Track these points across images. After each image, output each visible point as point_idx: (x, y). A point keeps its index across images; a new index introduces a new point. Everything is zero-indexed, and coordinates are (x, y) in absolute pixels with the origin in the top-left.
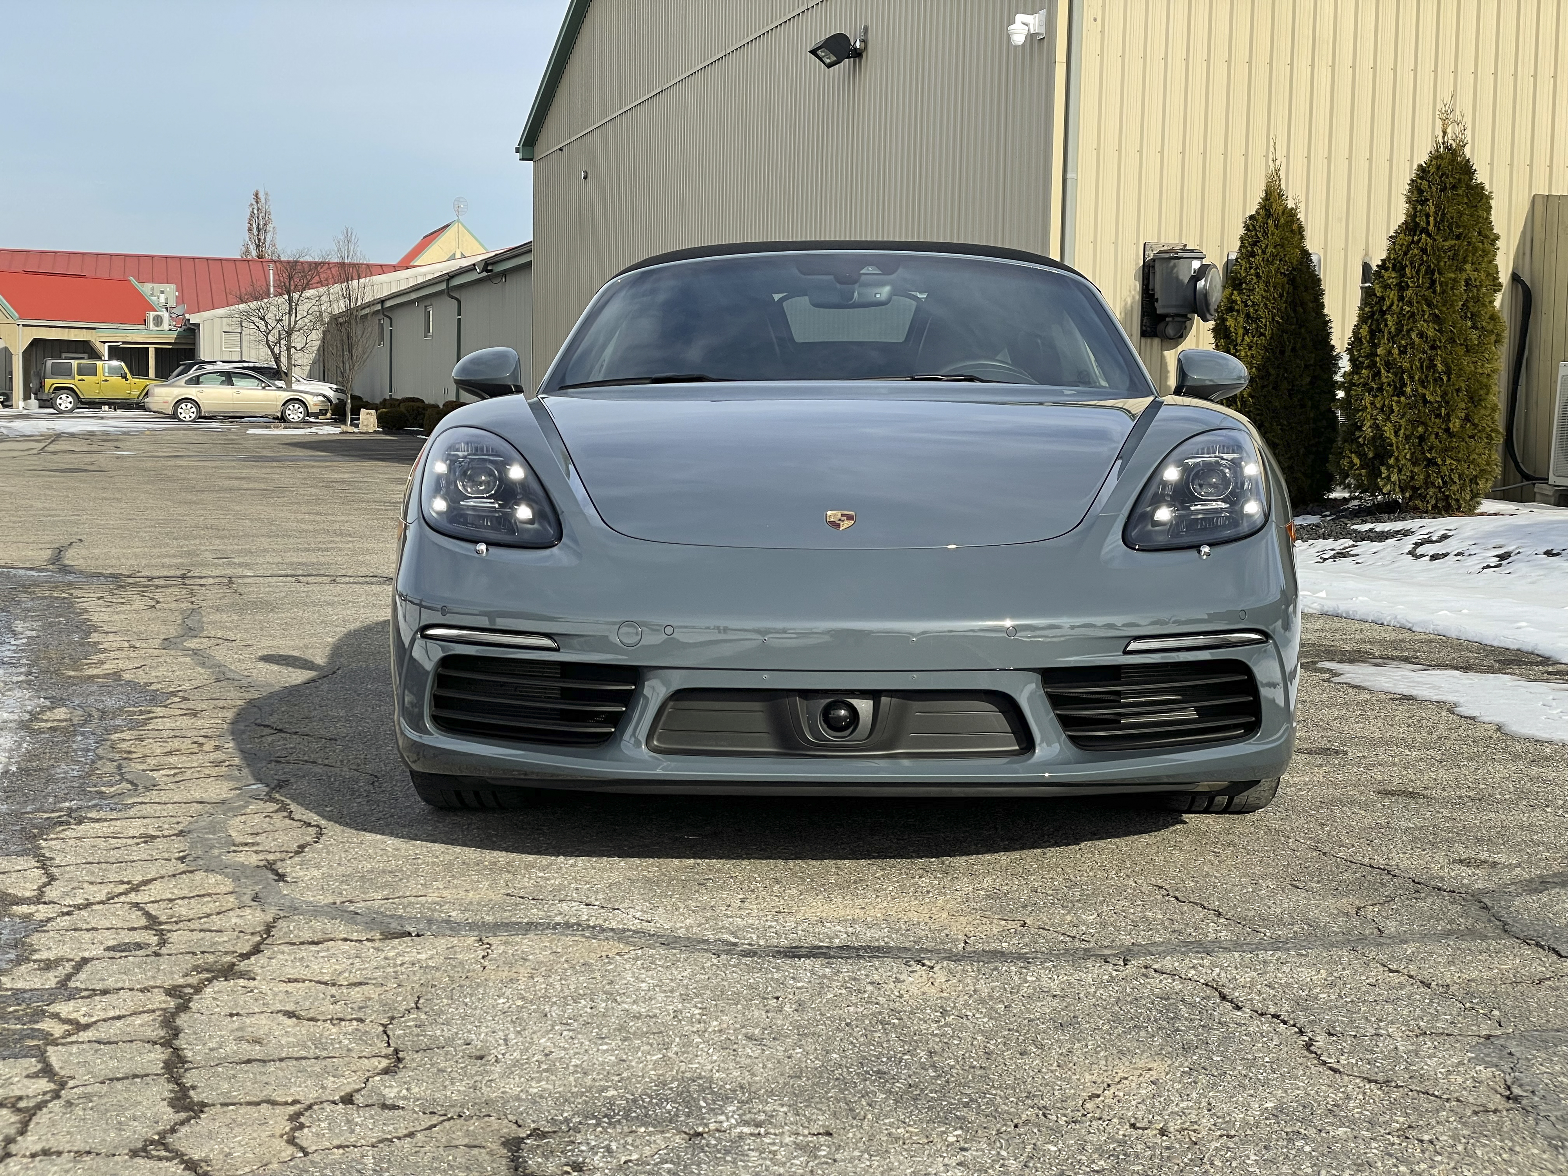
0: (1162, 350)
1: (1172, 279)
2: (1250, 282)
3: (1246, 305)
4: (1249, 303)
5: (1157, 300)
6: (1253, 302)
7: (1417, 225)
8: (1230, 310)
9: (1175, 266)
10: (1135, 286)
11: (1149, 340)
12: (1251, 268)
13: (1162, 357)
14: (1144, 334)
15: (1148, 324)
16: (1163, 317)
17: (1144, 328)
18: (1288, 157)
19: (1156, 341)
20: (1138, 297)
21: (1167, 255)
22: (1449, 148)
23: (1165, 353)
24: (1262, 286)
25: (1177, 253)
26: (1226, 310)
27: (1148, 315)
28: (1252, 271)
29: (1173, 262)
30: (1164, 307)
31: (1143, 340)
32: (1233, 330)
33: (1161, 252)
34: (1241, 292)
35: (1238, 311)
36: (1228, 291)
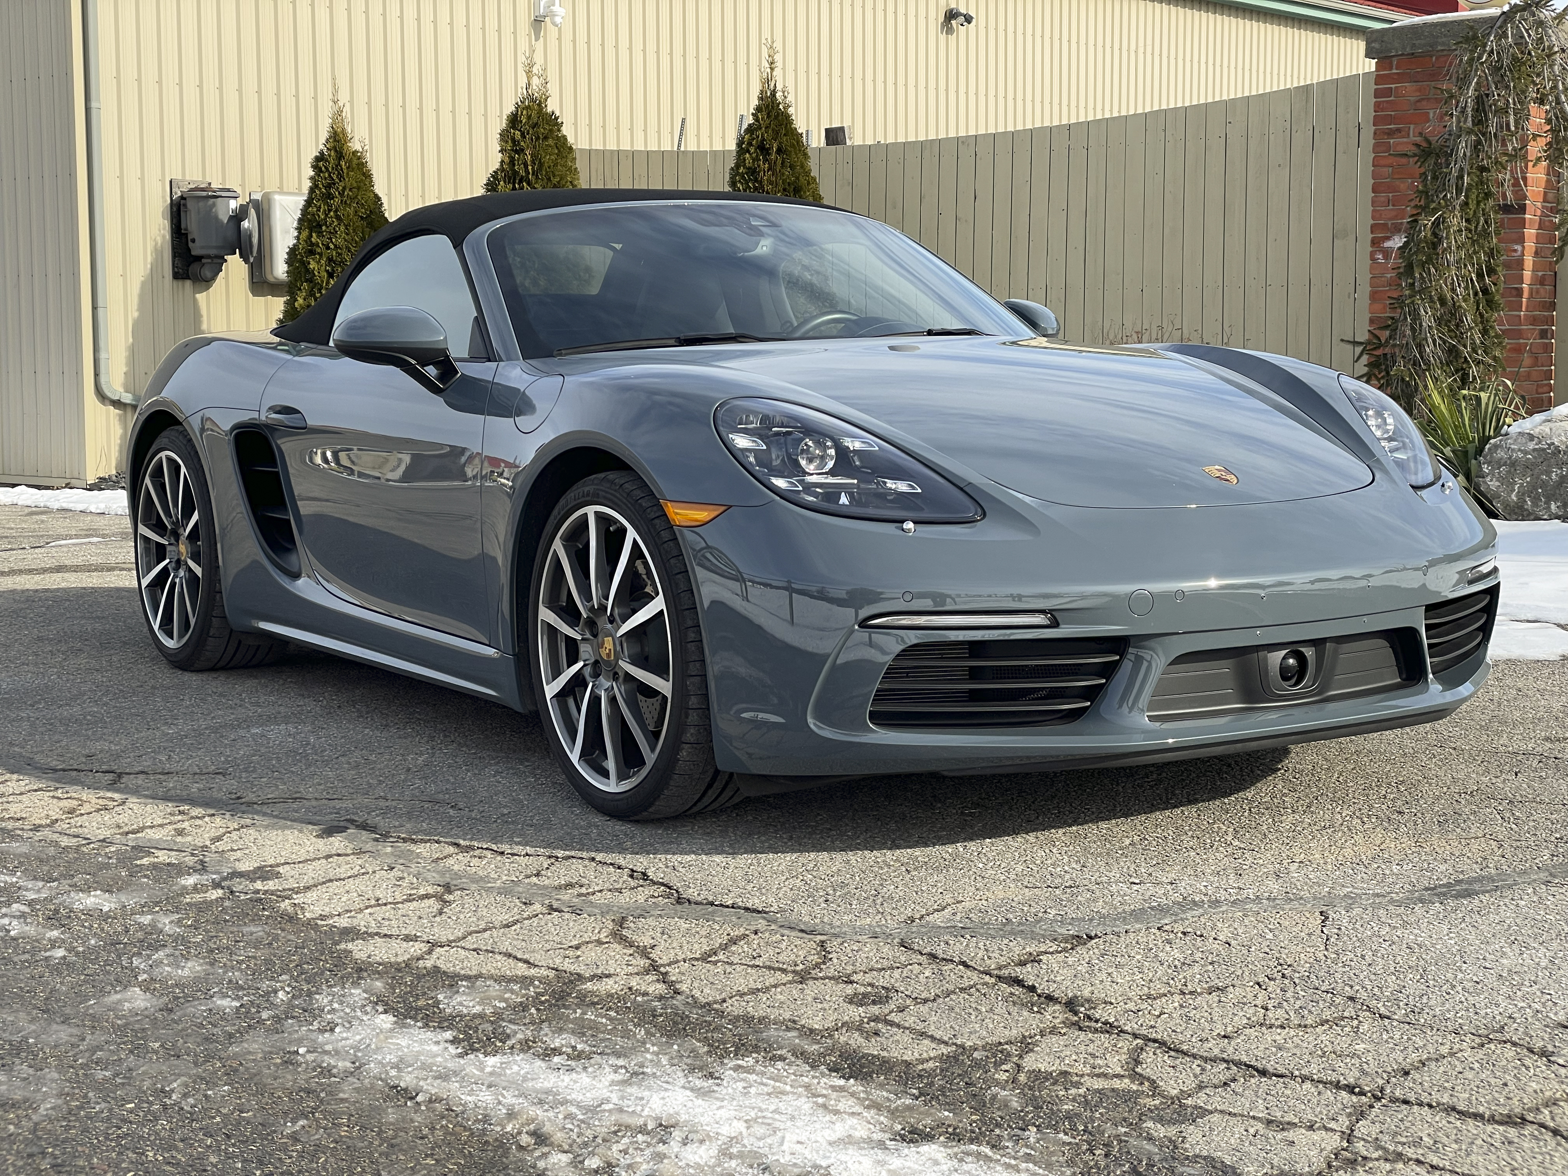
0: (194, 293)
1: (210, 218)
2: (331, 224)
3: (328, 248)
4: (332, 246)
5: (193, 241)
6: (335, 246)
7: (515, 173)
8: (311, 252)
9: (214, 205)
10: (164, 224)
11: (180, 283)
12: (330, 211)
13: (195, 301)
14: (176, 276)
15: (180, 265)
16: (199, 258)
17: (176, 270)
18: (351, 101)
19: (188, 283)
20: (168, 237)
21: (204, 194)
22: (533, 100)
23: (198, 296)
24: (342, 228)
25: (214, 192)
26: (305, 253)
27: (180, 256)
28: (332, 213)
29: (211, 201)
30: (202, 248)
31: (175, 282)
32: (316, 273)
33: (191, 190)
34: (320, 234)
35: (321, 255)
36: (305, 234)
